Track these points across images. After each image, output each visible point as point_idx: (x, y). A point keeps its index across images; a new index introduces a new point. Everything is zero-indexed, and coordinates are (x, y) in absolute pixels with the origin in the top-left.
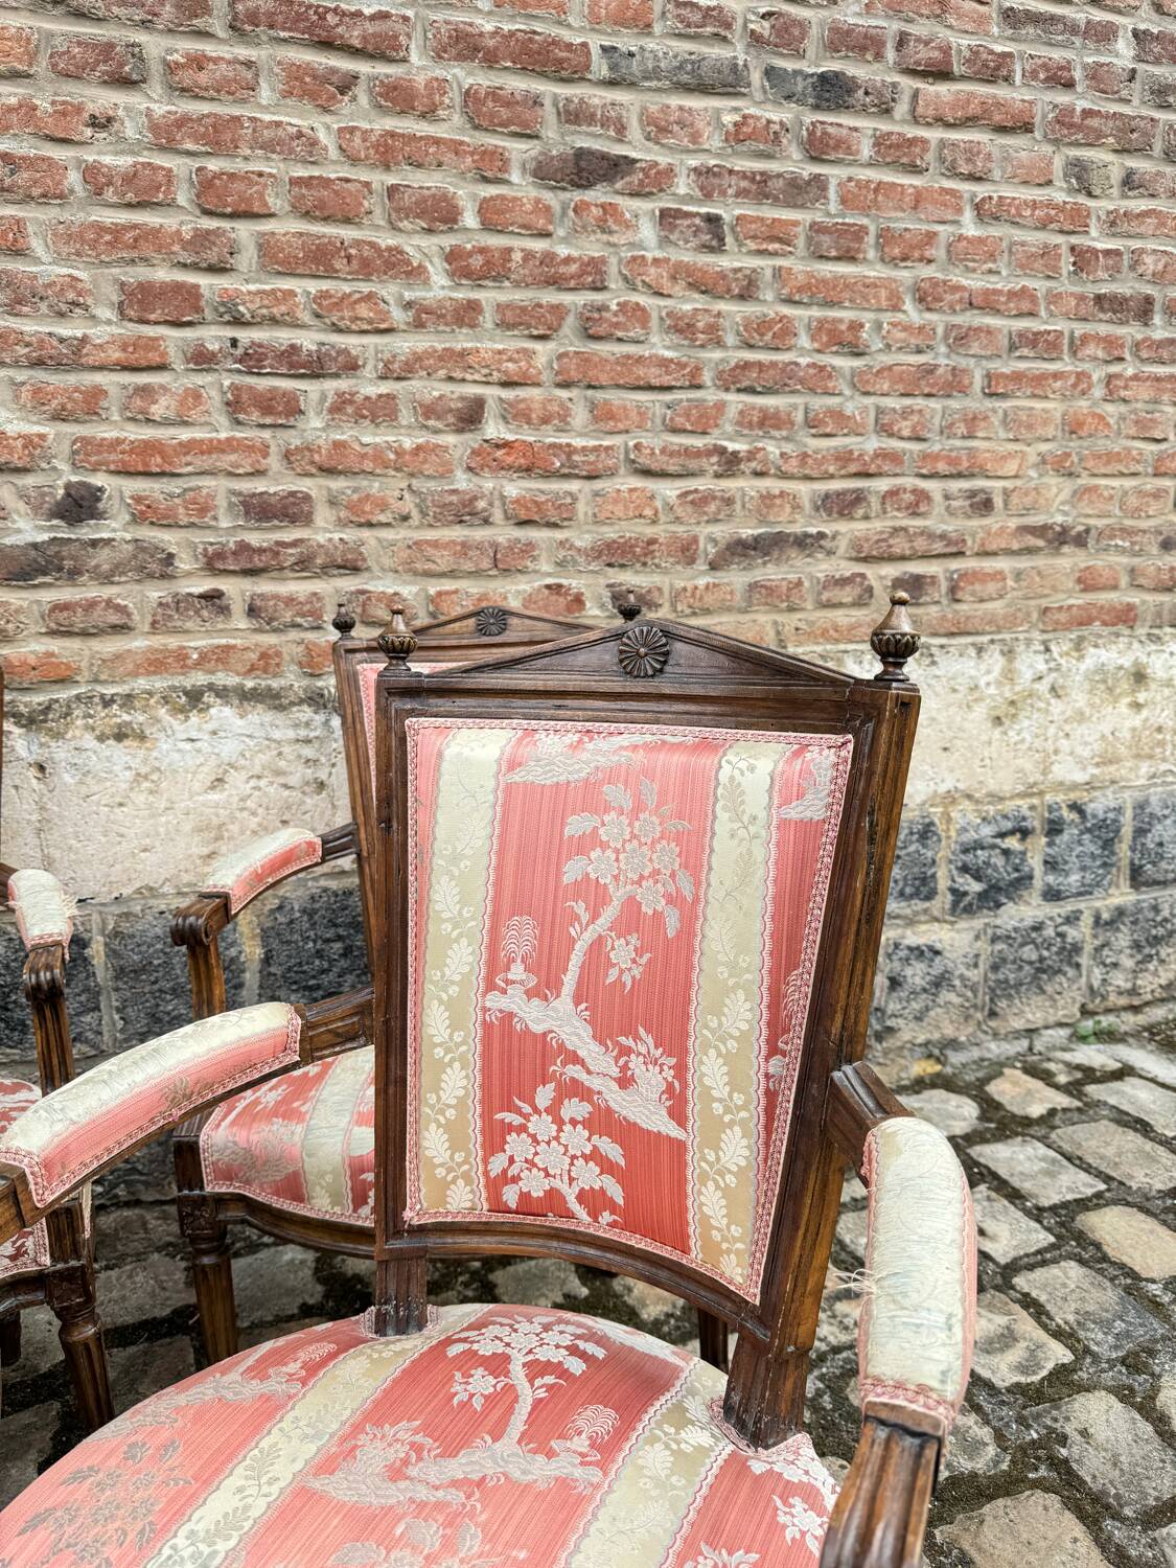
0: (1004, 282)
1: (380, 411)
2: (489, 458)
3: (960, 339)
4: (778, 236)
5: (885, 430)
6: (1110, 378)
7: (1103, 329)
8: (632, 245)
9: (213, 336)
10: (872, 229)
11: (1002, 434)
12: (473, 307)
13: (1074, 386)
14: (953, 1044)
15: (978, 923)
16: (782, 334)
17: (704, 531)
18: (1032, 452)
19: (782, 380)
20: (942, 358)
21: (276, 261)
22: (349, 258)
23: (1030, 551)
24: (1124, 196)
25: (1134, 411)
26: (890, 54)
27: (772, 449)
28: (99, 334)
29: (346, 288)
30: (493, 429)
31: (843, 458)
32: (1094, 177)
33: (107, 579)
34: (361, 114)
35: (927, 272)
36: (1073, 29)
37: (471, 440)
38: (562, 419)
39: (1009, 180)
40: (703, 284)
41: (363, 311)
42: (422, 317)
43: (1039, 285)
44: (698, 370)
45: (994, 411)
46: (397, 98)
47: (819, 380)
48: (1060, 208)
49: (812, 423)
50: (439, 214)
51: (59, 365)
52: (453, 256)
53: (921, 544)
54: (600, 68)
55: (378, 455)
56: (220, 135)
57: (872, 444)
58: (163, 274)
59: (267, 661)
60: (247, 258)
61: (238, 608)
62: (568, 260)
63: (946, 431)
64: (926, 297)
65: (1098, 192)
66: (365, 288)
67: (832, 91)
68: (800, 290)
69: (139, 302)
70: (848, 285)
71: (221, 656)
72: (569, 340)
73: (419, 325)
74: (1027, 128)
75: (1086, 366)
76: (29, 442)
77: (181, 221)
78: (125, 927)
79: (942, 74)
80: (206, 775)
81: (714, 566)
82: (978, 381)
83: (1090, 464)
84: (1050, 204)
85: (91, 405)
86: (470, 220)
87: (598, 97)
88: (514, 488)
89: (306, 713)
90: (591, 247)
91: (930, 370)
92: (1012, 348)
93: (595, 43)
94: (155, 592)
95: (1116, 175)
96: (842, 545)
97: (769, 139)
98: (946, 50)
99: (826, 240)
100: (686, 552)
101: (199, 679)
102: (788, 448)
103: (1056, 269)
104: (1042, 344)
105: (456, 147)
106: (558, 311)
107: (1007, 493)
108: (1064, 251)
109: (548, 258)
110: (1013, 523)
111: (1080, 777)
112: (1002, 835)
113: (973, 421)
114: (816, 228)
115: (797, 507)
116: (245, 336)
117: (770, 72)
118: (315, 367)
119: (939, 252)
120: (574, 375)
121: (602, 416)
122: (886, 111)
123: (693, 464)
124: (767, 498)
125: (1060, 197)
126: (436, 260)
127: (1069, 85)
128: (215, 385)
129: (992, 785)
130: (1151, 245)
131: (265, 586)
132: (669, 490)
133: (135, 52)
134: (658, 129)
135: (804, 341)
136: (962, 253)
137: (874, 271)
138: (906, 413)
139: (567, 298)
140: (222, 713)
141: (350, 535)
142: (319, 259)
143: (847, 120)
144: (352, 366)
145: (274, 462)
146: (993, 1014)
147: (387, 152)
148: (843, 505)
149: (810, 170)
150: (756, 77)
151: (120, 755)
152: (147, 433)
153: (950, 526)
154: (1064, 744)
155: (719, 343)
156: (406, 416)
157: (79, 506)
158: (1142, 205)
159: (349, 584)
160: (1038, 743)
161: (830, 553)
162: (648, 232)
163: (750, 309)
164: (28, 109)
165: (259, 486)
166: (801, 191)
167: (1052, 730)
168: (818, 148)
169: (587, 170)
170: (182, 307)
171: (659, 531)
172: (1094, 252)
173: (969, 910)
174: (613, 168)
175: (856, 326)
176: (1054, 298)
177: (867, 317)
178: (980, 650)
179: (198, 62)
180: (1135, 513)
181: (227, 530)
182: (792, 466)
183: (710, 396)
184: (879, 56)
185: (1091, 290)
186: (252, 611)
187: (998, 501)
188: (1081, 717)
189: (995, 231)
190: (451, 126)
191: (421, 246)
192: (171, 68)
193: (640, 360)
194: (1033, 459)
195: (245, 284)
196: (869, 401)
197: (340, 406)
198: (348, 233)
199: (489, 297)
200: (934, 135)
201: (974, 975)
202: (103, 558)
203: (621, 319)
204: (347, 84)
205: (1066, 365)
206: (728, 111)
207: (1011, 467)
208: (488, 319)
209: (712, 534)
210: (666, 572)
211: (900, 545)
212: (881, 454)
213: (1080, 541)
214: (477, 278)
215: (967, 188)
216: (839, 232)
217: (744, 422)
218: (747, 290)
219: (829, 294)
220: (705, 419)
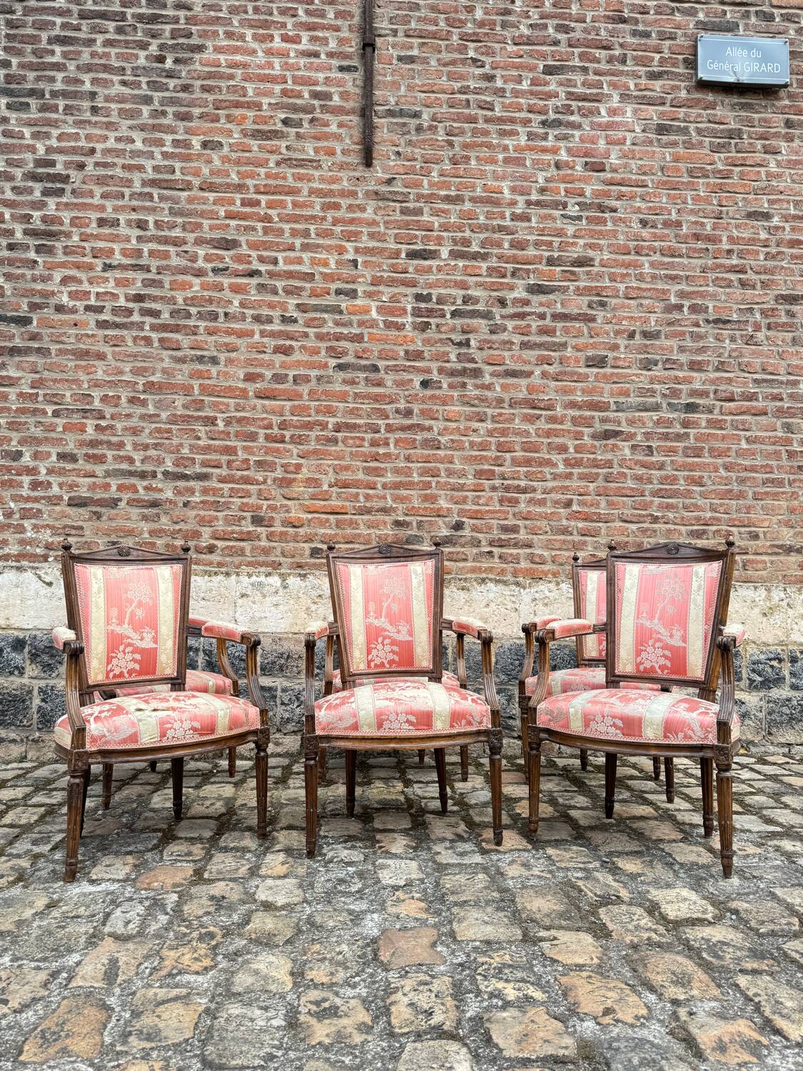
0: (759, 462)
1: (542, 503)
2: (575, 516)
3: (742, 481)
4: (673, 451)
5: (714, 510)
8: (622, 455)
9: (497, 482)
10: (707, 447)
11: (761, 512)
12: (571, 474)
13: (791, 496)
14: (752, 742)
15: (762, 694)
16: (674, 480)
17: (646, 540)
18: (775, 519)
19: (675, 494)
20: (735, 487)
21: (515, 462)
22: (536, 461)
23: (776, 554)
26: (712, 396)
27: (671, 515)
28: (469, 482)
29: (534, 469)
30: (575, 507)
31: (698, 519)
32: (794, 428)
33: (463, 546)
34: (543, 425)
35: (728, 460)
36: (782, 383)
37: (568, 510)
38: (597, 505)
39: (759, 430)
40: (644, 465)
41: (539, 475)
42: (555, 477)
43: (774, 463)
45: (758, 504)
46: (553, 420)
47: (688, 494)
48: (780, 438)
49: (685, 507)
50: (563, 449)
51: (458, 490)
52: (566, 460)
54: (613, 407)
55: (540, 515)
56: (504, 432)
57: (709, 515)
58: (486, 467)
59: (503, 572)
60: (508, 462)
61: (496, 556)
62: (601, 460)
63: (738, 511)
64: (727, 468)
65: (796, 432)
67: (691, 408)
68: (680, 466)
69: (479, 474)
70: (697, 464)
71: (491, 570)
72: (600, 482)
73: (554, 479)
74: (766, 414)
75: (796, 490)
76: (448, 509)
77: (492, 453)
79: (732, 400)
80: (484, 603)
82: (750, 495)
84: (776, 437)
85: (464, 500)
86: (571, 450)
87: (612, 415)
88: (581, 525)
89: (513, 587)
90: (609, 456)
91: (731, 491)
92: (764, 483)
93: (612, 401)
94: (475, 551)
97: (669, 423)
98: (732, 393)
99: (690, 451)
101: (484, 575)
102: (677, 515)
103: (780, 457)
104: (780, 483)
105: (569, 431)
106: (597, 474)
107: (765, 533)
108: (783, 452)
109: (595, 460)
110: (768, 543)
112: (770, 660)
113: (749, 509)
114: (686, 448)
115: (680, 534)
116: (506, 482)
117: (669, 404)
118: (524, 491)
119: (732, 454)
120: (602, 492)
121: (611, 504)
122: (711, 412)
123: (642, 519)
124: (669, 531)
125: (780, 434)
126: (561, 461)
127: (782, 400)
128: (496, 495)
129: (764, 639)
131: (504, 550)
132: (633, 527)
133: (485, 413)
134: (631, 422)
135: (682, 482)
136: (739, 453)
138: (721, 505)
139: (600, 471)
140: (491, 585)
141: (530, 537)
142: (528, 462)
143: (696, 416)
144: (534, 490)
145: (510, 516)
146: (770, 734)
147: (548, 434)
148: (698, 534)
149: (683, 431)
150: (664, 405)
151: (462, 594)
152: (478, 508)
153: (742, 543)
154: (795, 627)
155: (651, 483)
156: (549, 504)
157: (458, 526)
159: (528, 551)
160: (783, 625)
162: (627, 451)
163: (663, 473)
164: (458, 428)
165: (506, 522)
166: (679, 437)
167: (789, 621)
168: (686, 424)
169: (607, 435)
170: (490, 475)
171: (630, 539)
172: (796, 452)
173: (756, 687)
174: (616, 434)
175: (701, 477)
176: (780, 467)
177: (706, 475)
178: (756, 588)
179: (500, 415)
181: (496, 534)
182: (678, 521)
183: (648, 499)
184: (708, 396)
185: (796, 464)
186: (500, 557)
187: (761, 535)
189: (754, 446)
190: (568, 426)
191: (555, 457)
192: (493, 416)
193: (624, 488)
195: (507, 469)
196: (707, 501)
197: (530, 501)
198: (536, 455)
199: (575, 471)
200: (729, 418)
201: (761, 715)
202: (463, 541)
203: (618, 476)
204: (539, 417)
205: (787, 489)
206: (655, 416)
207: (766, 524)
208: (575, 477)
212: (713, 518)
213: (799, 550)
214: (572, 466)
215: (742, 433)
216: (694, 448)
217: (660, 507)
218: (661, 467)
219: (691, 468)
220: (646, 506)
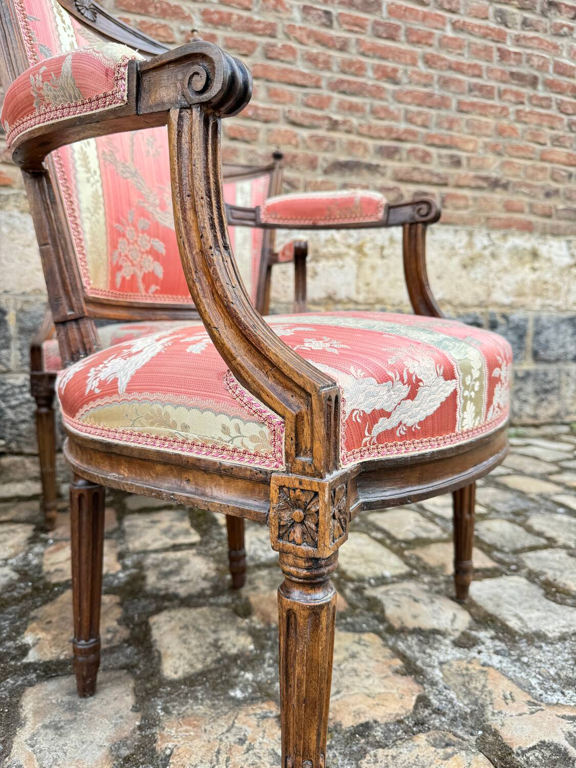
0: (466, 60)
3: (445, 83)
4: (359, 25)
5: (409, 120)
6: (518, 112)
7: (514, 88)
8: (289, 19)
10: (403, 27)
11: (466, 130)
13: (501, 113)
16: (360, 70)
17: (321, 155)
18: (482, 141)
19: (360, 91)
20: (437, 91)
22: (156, 8)
23: (479, 188)
24: (523, 29)
25: (530, 129)
27: (355, 121)
29: (154, 21)
31: (389, 130)
32: (508, 18)
35: (429, 50)
39: (469, 14)
40: (322, 41)
41: (162, 32)
43: (484, 64)
44: (318, 80)
45: (462, 119)
47: (377, 93)
48: (493, 30)
49: (374, 112)
52: (205, 13)
53: (427, 177)
57: (403, 126)
62: (259, 22)
63: (439, 125)
64: (429, 61)
65: (510, 25)
66: (163, 22)
68: (369, 50)
70: (391, 50)
72: (258, 59)
75: (506, 104)
78: (26, 308)
81: (326, 172)
82: (454, 104)
83: (509, 150)
84: (487, 28)
90: (270, 18)
91: (430, 96)
92: (471, 90)
95: (519, 19)
96: (389, 173)
99: (381, 29)
100: (312, 164)
102: (362, 122)
103: (491, 57)
104: (487, 92)
106: (253, 44)
107: (469, 159)
108: (495, 50)
109: (249, 20)
110: (472, 174)
111: (506, 300)
113: (451, 123)
114: (376, 23)
115: (366, 150)
119: (435, 42)
120: (260, 74)
121: (273, 95)
123: (316, 122)
124: (352, 144)
125: (492, 25)
126: (197, 14)
129: (462, 299)
130: (536, 52)
132: (304, 133)
135: (370, 73)
136: (444, 44)
137: (405, 47)
138: (419, 114)
139: (258, 39)
142: (142, 7)
148: (390, 153)
153: (442, 170)
154: (498, 283)
155: (329, 69)
158: (532, 34)
160: (485, 281)
161: (383, 175)
162: (297, 14)
163: (345, 56)
166: (367, 5)
167: (492, 275)
171: (300, 152)
172: (509, 52)
175: (395, 70)
176: (490, 70)
177: (401, 67)
178: (456, 231)
180: (532, 177)
182: (364, 130)
183: (325, 92)
185: (508, 69)
187: (464, 162)
188: (505, 270)
189: (462, 36)
191: (189, 7)
193: (291, 72)
194: (480, 144)
196: (402, 106)
199: (221, 34)
203: (283, 51)
205: (496, 102)
207: (470, 146)
209: (325, 157)
210: (301, 172)
211: (416, 176)
212: (407, 131)
213: (505, 187)
214: (216, 24)
215: (448, 15)
216: (389, 26)
217: (342, 107)
218: (343, 48)
219: (382, 54)
220: (322, 104)
